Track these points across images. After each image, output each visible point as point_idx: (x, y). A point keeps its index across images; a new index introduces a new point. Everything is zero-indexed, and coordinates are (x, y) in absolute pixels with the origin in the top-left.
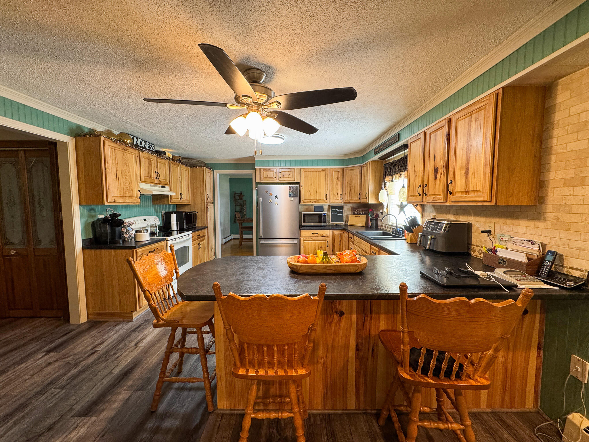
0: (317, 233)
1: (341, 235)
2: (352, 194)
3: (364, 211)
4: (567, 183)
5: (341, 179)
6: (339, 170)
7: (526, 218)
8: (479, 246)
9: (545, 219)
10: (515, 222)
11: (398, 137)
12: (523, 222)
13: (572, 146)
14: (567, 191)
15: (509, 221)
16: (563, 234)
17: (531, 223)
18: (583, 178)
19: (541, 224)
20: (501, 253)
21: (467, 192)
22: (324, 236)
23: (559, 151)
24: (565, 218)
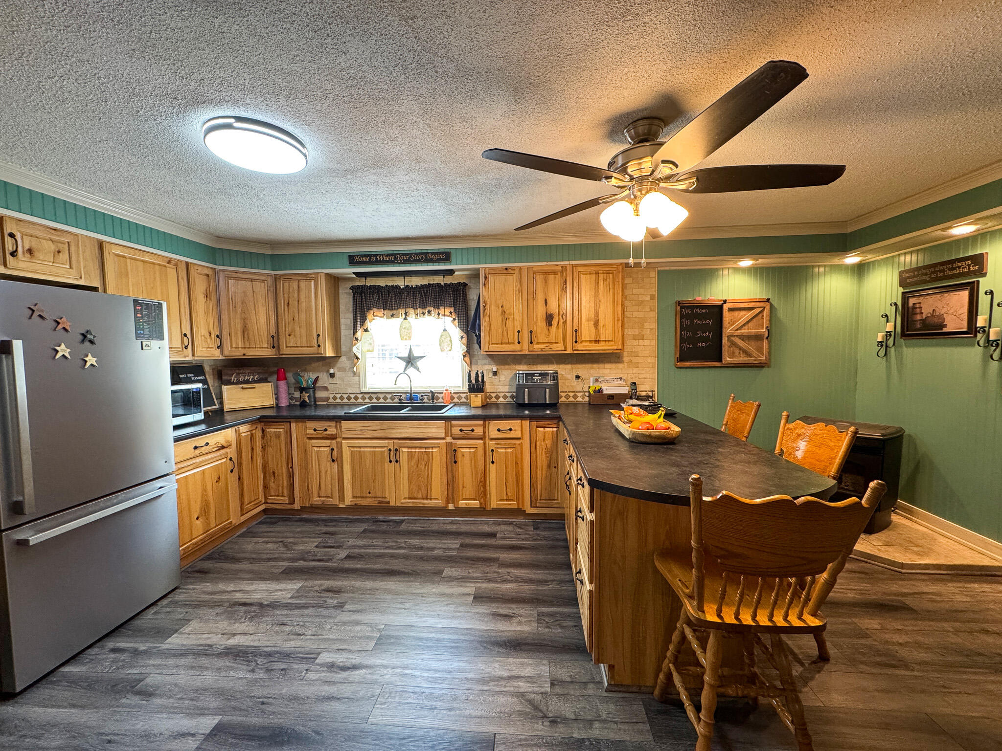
0: (207, 444)
1: (252, 435)
2: (251, 337)
3: (259, 374)
4: (635, 338)
5: (213, 295)
6: (210, 272)
7: (610, 362)
8: (566, 392)
9: (623, 362)
10: (601, 365)
11: (446, 257)
12: (607, 366)
13: (636, 314)
14: (635, 343)
15: (595, 366)
16: (635, 371)
17: (614, 366)
18: (643, 335)
19: (620, 366)
20: (608, 390)
21: (597, 341)
22: (223, 447)
23: (629, 316)
24: (635, 360)
